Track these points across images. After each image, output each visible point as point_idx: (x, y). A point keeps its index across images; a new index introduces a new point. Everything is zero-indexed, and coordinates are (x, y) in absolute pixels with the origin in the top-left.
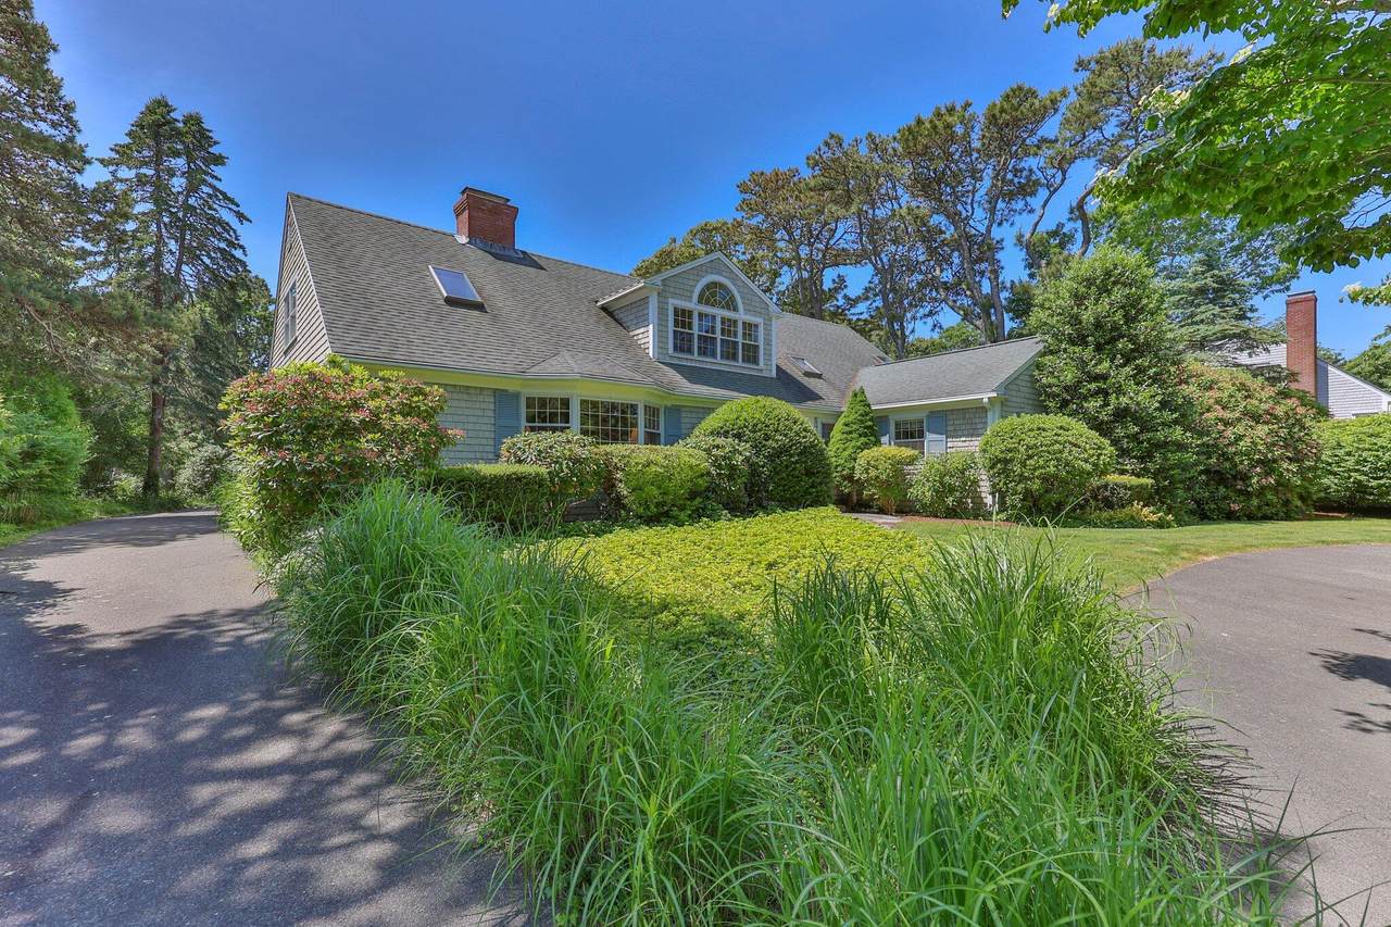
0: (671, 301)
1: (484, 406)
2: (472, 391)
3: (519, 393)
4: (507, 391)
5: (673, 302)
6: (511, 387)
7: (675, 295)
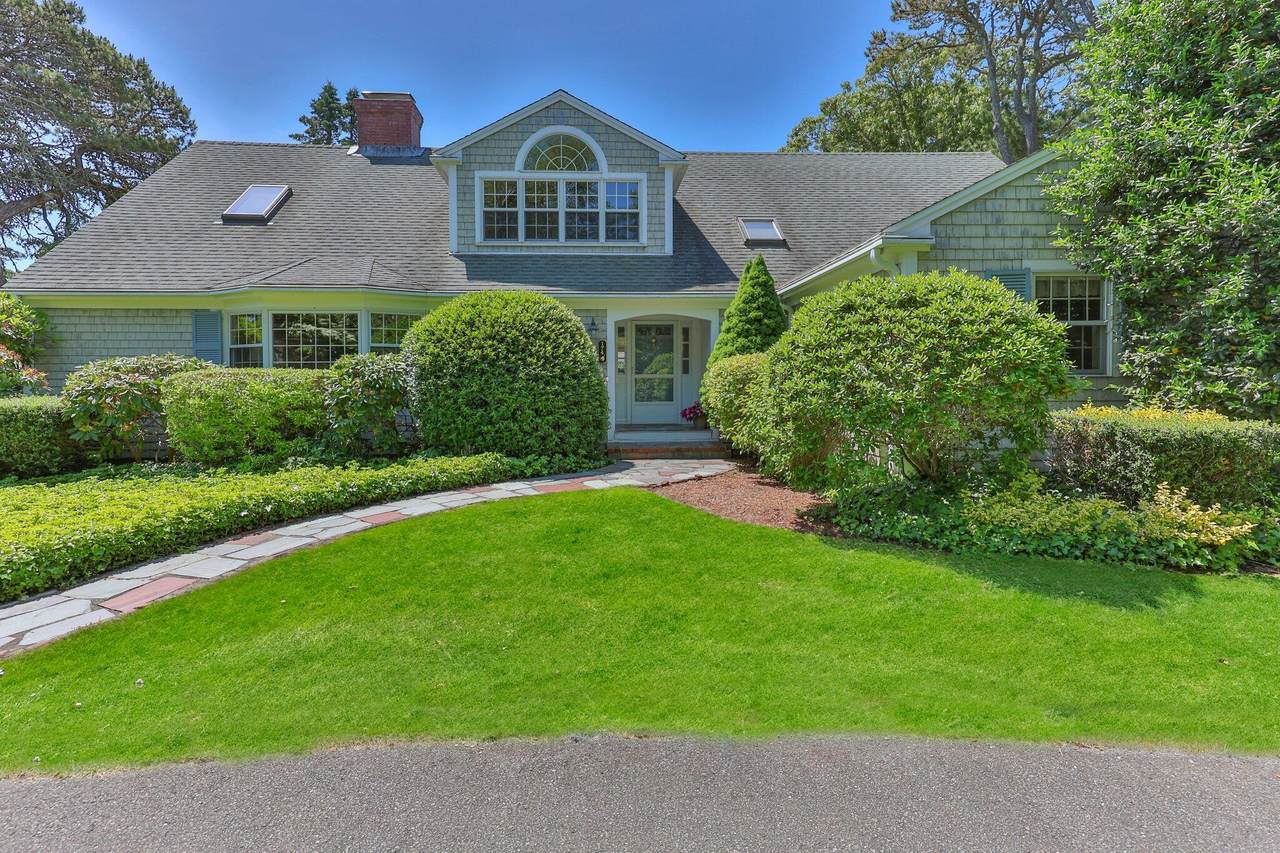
0: (478, 174)
1: (182, 329)
2: (168, 314)
3: (220, 312)
4: (208, 310)
5: (481, 175)
6: (213, 306)
7: (485, 165)
